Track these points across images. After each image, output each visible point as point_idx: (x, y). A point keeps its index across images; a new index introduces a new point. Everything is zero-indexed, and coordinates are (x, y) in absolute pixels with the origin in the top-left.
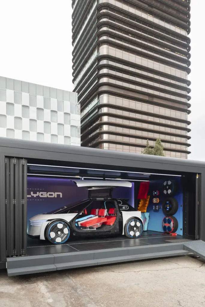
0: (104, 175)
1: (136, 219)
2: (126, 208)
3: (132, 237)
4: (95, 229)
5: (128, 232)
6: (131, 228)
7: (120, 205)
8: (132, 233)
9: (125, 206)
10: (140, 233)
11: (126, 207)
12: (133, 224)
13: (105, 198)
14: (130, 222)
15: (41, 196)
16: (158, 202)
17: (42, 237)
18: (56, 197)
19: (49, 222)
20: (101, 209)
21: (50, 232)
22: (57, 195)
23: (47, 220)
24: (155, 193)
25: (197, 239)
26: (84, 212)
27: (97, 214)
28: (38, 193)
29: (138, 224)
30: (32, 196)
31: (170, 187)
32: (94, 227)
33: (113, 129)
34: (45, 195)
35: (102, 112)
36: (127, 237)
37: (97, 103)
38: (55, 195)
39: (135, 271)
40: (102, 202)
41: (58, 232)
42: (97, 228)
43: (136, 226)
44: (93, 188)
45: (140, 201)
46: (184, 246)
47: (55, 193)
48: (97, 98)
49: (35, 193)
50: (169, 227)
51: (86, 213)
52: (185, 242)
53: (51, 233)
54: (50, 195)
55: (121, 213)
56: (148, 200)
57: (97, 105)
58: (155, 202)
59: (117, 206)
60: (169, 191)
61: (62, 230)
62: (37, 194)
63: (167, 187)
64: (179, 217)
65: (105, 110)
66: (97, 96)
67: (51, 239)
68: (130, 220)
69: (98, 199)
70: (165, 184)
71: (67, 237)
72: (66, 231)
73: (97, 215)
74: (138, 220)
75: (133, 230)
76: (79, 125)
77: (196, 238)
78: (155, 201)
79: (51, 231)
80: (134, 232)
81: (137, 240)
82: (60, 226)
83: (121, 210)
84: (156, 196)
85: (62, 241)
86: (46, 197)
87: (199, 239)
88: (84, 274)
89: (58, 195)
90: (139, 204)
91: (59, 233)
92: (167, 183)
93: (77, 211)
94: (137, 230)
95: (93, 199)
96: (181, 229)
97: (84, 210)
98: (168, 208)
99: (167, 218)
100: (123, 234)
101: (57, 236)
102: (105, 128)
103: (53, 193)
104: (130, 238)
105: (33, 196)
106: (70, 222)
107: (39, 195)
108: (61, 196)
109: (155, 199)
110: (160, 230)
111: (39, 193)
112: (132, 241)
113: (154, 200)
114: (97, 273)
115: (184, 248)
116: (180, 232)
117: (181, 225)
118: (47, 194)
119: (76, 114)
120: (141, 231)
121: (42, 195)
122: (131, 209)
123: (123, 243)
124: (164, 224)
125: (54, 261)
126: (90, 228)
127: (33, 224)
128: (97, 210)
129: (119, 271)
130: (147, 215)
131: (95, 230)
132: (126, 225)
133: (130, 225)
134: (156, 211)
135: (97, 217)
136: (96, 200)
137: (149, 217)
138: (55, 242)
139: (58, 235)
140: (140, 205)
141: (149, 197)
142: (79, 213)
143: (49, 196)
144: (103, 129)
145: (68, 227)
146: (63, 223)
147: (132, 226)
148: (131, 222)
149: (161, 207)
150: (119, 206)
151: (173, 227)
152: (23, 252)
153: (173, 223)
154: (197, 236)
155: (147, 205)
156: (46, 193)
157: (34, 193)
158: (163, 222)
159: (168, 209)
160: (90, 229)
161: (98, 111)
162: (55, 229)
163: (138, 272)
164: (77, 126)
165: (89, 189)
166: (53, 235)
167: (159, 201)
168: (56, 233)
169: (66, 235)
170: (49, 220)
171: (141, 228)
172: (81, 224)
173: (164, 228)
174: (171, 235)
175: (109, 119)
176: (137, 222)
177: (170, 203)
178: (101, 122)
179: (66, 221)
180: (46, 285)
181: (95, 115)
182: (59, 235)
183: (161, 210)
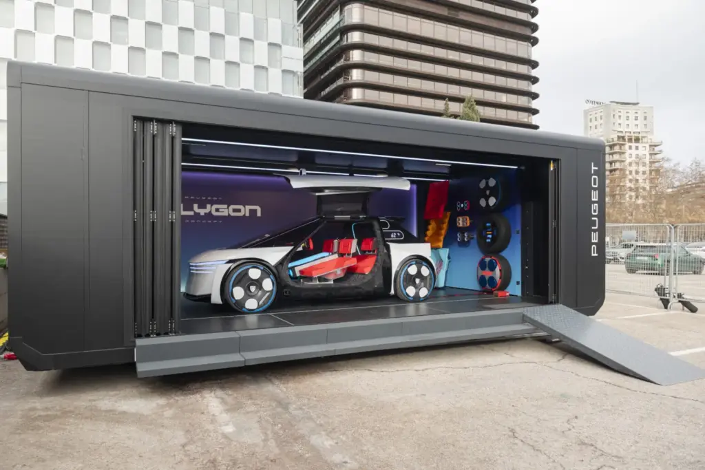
0: (351, 166)
1: (420, 260)
2: (397, 236)
3: (412, 299)
4: (332, 282)
5: (403, 289)
6: (410, 280)
7: (386, 230)
8: (411, 291)
9: (396, 233)
10: (429, 290)
11: (399, 234)
12: (413, 270)
13: (354, 216)
14: (406, 268)
15: (215, 213)
16: (468, 224)
17: (216, 299)
18: (247, 214)
19: (231, 264)
20: (345, 240)
21: (233, 286)
22: (251, 210)
23: (225, 262)
24: (462, 205)
25: (551, 303)
26: (308, 244)
27: (335, 249)
28: (208, 206)
29: (425, 271)
30: (195, 212)
31: (494, 192)
32: (329, 278)
33: (372, 77)
34: (224, 211)
35: (349, 41)
36: (400, 299)
37: (339, 23)
38: (245, 210)
39: (416, 368)
40: (347, 224)
41: (251, 287)
42: (335, 281)
43: (419, 274)
44: (327, 192)
45: (429, 224)
46: (524, 316)
47: (247, 206)
48: (339, 11)
49: (202, 206)
50: (492, 279)
51: (311, 246)
52: (525, 309)
53: (234, 290)
54: (235, 210)
55: (388, 248)
56: (447, 220)
57: (338, 27)
58: (461, 225)
59: (378, 232)
60: (492, 201)
61: (258, 283)
62: (206, 208)
63: (488, 192)
64: (514, 256)
65: (355, 37)
66: (339, 7)
67: (234, 302)
68: (407, 262)
69: (337, 217)
70: (482, 184)
71: (269, 297)
72: (268, 284)
73: (335, 253)
74: (424, 263)
75: (414, 284)
76: (300, 68)
77: (550, 300)
78: (462, 222)
79: (235, 284)
80: (416, 288)
81: (423, 306)
82: (255, 273)
83: (388, 241)
84: (463, 213)
85: (259, 307)
86: (227, 215)
87: (556, 302)
88: (306, 374)
89: (253, 212)
90: (427, 230)
91: (253, 288)
92: (487, 183)
93: (292, 243)
94: (423, 284)
95: (327, 217)
96: (518, 283)
97: (306, 239)
98: (490, 236)
99: (487, 259)
100: (392, 292)
101: (248, 295)
102: (356, 75)
103: (240, 207)
104: (407, 300)
105: (199, 213)
106: (276, 266)
107: (210, 212)
108: (259, 214)
109: (461, 219)
110: (474, 285)
111: (211, 206)
112: (411, 308)
113: (459, 220)
114: (335, 372)
115: (524, 319)
116: (515, 289)
117: (517, 275)
118: (228, 208)
119: (293, 45)
120: (430, 287)
121: (217, 210)
122: (409, 239)
123: (392, 312)
124: (481, 273)
125: (240, 345)
126: (320, 279)
127: (197, 270)
128: (336, 242)
129: (383, 370)
130: (444, 253)
131: (330, 285)
132: (397, 273)
133: (407, 272)
134: (463, 244)
135: (336, 256)
136: (334, 218)
137: (449, 258)
138: (244, 309)
139: (250, 294)
140: (429, 233)
141: (449, 214)
142: (296, 246)
143: (233, 214)
144: (352, 78)
145: (271, 276)
146: (262, 268)
147: (412, 276)
148: (409, 267)
149: (475, 236)
150: (382, 232)
151: (500, 278)
152: (171, 326)
153: (500, 270)
154: (552, 297)
155: (443, 232)
156: (226, 206)
157: (199, 208)
158: (479, 268)
159: (489, 238)
160: (319, 281)
161: (341, 39)
162: (244, 281)
163: (423, 370)
164: (295, 71)
165: (317, 194)
166: (238, 293)
167: (470, 223)
168: (247, 289)
169: (268, 294)
170: (230, 261)
171: (431, 279)
172: (301, 272)
173: (482, 280)
174: (497, 296)
175: (363, 56)
176: (421, 267)
177: (494, 226)
178: (346, 63)
179: (267, 264)
180: (222, 399)
181: (334, 49)
182: (253, 294)
183: (474, 243)
